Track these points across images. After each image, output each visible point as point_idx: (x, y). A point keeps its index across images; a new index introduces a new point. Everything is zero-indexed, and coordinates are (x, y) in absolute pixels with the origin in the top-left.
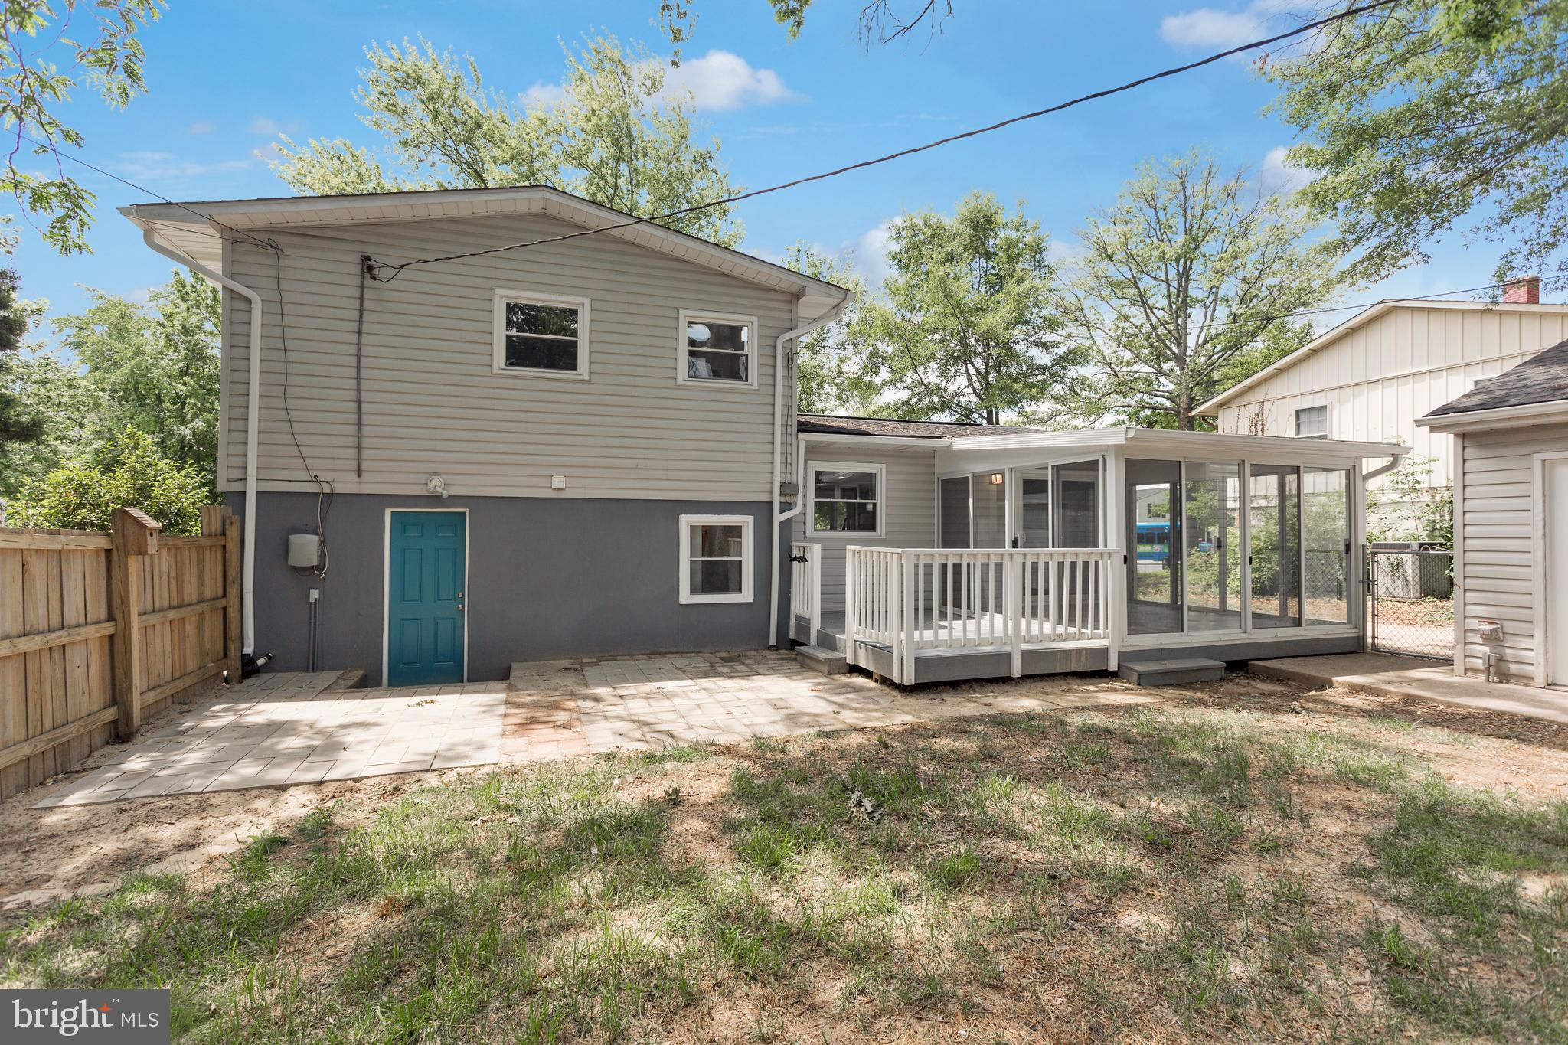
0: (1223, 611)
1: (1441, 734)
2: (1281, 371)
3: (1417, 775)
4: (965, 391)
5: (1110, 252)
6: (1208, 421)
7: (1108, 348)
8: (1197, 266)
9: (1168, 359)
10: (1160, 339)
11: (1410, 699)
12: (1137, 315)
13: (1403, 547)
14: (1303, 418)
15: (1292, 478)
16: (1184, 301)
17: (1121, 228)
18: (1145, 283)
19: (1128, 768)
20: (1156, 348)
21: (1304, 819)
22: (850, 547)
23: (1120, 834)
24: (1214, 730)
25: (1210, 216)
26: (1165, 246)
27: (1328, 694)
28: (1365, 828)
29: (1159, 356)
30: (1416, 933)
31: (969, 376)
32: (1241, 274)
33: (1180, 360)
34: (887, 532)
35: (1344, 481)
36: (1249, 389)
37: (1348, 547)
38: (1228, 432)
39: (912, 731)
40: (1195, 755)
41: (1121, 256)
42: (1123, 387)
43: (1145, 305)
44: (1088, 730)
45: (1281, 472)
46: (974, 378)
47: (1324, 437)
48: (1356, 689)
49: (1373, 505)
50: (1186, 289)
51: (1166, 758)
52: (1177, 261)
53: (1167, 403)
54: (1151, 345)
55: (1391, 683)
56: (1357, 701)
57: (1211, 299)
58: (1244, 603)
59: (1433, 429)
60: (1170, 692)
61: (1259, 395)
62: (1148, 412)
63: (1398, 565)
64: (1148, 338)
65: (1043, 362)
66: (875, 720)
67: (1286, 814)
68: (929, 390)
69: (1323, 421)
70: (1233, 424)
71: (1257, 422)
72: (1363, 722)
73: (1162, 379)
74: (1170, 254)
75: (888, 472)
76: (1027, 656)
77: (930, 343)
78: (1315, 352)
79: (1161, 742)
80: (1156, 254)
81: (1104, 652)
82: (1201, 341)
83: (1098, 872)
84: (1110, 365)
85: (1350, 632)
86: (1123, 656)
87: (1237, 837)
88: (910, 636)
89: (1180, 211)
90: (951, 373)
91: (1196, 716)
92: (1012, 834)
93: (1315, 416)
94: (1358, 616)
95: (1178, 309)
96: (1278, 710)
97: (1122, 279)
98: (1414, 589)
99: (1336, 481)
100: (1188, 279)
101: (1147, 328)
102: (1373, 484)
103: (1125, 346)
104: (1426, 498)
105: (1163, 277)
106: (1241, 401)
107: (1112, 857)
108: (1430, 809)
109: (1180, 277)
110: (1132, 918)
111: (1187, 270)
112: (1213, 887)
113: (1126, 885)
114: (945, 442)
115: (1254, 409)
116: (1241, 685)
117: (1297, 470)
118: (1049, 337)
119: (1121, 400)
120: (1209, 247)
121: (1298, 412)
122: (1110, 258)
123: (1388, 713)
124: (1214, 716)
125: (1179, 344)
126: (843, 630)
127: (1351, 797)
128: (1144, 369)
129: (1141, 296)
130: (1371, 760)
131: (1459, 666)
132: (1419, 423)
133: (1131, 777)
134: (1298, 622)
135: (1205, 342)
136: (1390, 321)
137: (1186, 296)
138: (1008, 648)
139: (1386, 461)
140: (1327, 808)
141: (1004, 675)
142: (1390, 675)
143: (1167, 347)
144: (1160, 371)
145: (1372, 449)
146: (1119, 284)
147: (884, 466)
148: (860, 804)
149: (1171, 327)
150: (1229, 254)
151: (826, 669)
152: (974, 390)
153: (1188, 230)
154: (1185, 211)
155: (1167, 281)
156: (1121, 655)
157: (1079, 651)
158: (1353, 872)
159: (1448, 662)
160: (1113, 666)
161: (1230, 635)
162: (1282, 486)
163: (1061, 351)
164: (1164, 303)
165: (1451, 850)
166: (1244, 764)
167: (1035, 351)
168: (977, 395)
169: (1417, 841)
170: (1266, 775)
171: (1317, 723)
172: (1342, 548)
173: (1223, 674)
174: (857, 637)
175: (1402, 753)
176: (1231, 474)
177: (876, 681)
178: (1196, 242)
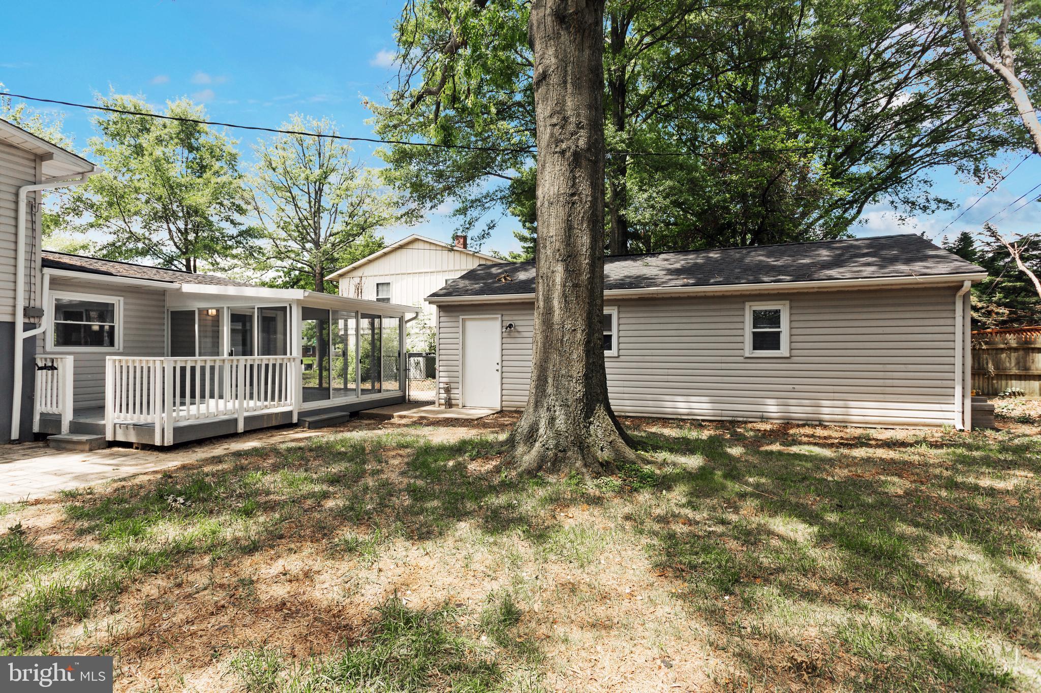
0: (346, 389)
1: (430, 428)
2: (370, 261)
3: (422, 442)
4: (167, 243)
5: (274, 166)
6: (334, 286)
7: (271, 228)
8: (326, 188)
9: (308, 241)
10: (304, 227)
11: (422, 418)
12: (290, 210)
13: (419, 355)
14: (380, 287)
15: (377, 321)
16: (319, 208)
17: (281, 152)
18: (295, 191)
19: (314, 459)
20: (302, 234)
21: (387, 462)
22: (108, 357)
23: (320, 481)
24: (350, 439)
25: (333, 162)
26: (308, 172)
27: (392, 421)
28: (406, 460)
29: (304, 239)
30: (420, 483)
31: (170, 231)
32: (350, 200)
33: (317, 244)
34: (124, 347)
35: (398, 323)
36: (355, 269)
37: (399, 354)
38: (345, 295)
39: (184, 467)
40: (343, 449)
41: (280, 170)
42: (280, 255)
43: (296, 205)
44: (289, 450)
45: (372, 317)
46: (175, 235)
47: (388, 299)
48: (401, 417)
49: (409, 334)
50: (320, 201)
51: (331, 453)
52: (315, 183)
53: (307, 269)
54: (299, 231)
55: (414, 414)
56: (403, 421)
57: (334, 209)
58: (357, 386)
59: (430, 303)
60: (325, 430)
61: (359, 273)
62: (297, 273)
63: (418, 363)
64: (297, 226)
65: (230, 233)
66: (151, 467)
67: (380, 462)
68: (133, 236)
69: (388, 291)
70: (347, 289)
71: (359, 289)
72: (405, 429)
73: (305, 253)
74: (311, 178)
75: (125, 303)
76: (247, 420)
77: (138, 203)
78: (385, 254)
79: (328, 448)
80: (303, 175)
81: (291, 413)
82: (328, 234)
83: (312, 495)
84: (273, 239)
85: (399, 394)
86: (300, 414)
87: (364, 472)
88: (169, 415)
89: (317, 153)
90: (154, 227)
91: (340, 436)
92: (268, 493)
93: (385, 287)
94: (403, 388)
95: (315, 212)
96: (374, 429)
97: (281, 185)
98: (424, 374)
99: (395, 322)
100: (321, 195)
101: (296, 221)
102: (409, 324)
103: (283, 229)
104: (428, 331)
105: (306, 190)
106: (351, 275)
107: (317, 488)
108: (425, 450)
109: (316, 193)
110: (330, 504)
111: (321, 190)
112: (358, 488)
113: (326, 495)
114: (176, 285)
115: (357, 280)
116: (357, 423)
117: (380, 317)
118: (236, 217)
119: (279, 263)
120: (333, 178)
121: (378, 285)
122: (274, 170)
123: (414, 424)
124: (347, 435)
125: (316, 234)
126: (103, 417)
127: (400, 452)
128: (295, 246)
129: (294, 198)
130: (408, 439)
131: (437, 404)
132: (425, 300)
133: (317, 463)
134: (379, 391)
135: (331, 235)
136: (416, 245)
137: (320, 205)
138: (235, 416)
139: (414, 315)
140: (394, 457)
141: (232, 432)
142: (415, 410)
143: (308, 234)
144: (304, 248)
145: (409, 309)
146: (279, 188)
147: (122, 299)
148: (175, 501)
149: (311, 222)
150: (344, 187)
151: (87, 447)
152: (175, 244)
153: (321, 166)
154: (320, 154)
155: (309, 193)
156: (299, 414)
157: (277, 414)
158: (403, 474)
159: (433, 403)
160: (295, 420)
161: (351, 399)
162: (372, 324)
163: (243, 228)
164: (307, 206)
165: (430, 460)
166: (363, 449)
167: (226, 225)
168: (177, 247)
169: (421, 459)
170: (372, 451)
171: (390, 431)
172: (397, 355)
173: (348, 418)
174: (116, 421)
175: (418, 436)
176: (351, 317)
177: (137, 448)
178: (325, 175)
